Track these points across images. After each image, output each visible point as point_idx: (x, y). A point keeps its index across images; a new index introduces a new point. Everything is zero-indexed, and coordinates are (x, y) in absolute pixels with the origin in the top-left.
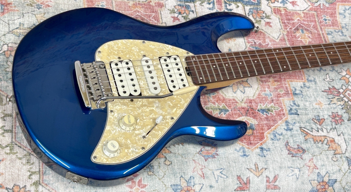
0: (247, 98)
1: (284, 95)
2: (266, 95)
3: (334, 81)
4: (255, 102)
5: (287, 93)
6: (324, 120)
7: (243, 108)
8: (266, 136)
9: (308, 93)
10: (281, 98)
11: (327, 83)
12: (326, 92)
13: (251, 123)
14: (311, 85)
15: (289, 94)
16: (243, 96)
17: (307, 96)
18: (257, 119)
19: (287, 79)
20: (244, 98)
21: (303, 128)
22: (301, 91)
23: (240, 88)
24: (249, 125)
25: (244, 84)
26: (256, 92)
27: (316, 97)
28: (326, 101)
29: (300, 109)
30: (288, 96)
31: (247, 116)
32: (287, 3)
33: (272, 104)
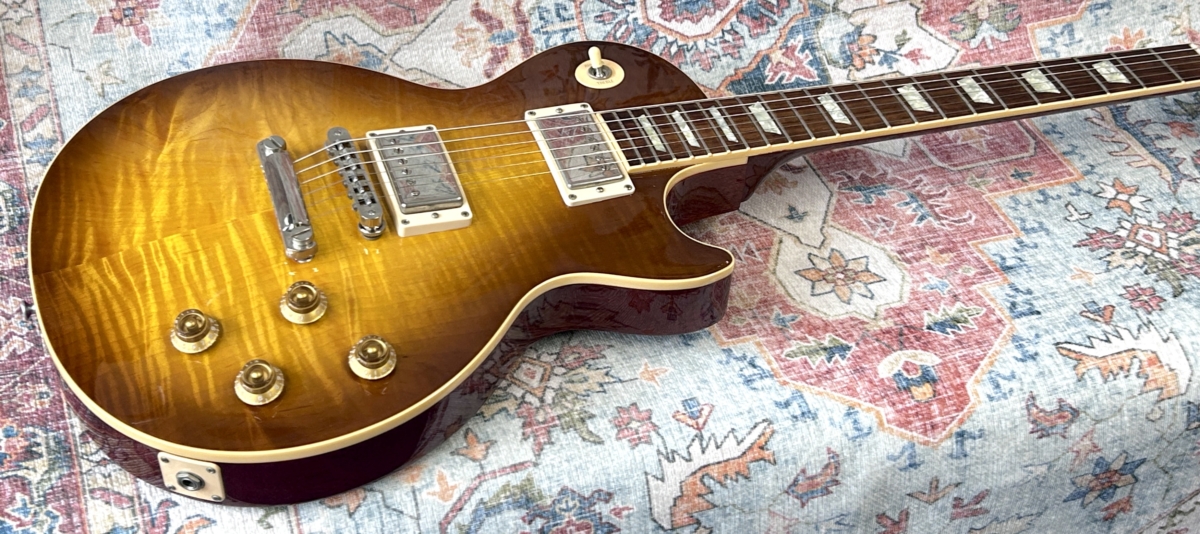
0: (887, 307)
1: (978, 276)
2: (932, 289)
3: (1094, 216)
4: (911, 311)
5: (985, 272)
6: (1111, 309)
7: (888, 332)
8: (973, 392)
9: (1040, 258)
10: (974, 287)
11: (1076, 224)
12: (1085, 245)
13: (922, 366)
14: (1038, 241)
15: (991, 272)
17: (1041, 264)
18: (933, 349)
20: (877, 310)
21: (1065, 346)
22: (1020, 258)
23: (855, 290)
24: (917, 370)
25: (863, 277)
26: (902, 286)
27: (1066, 263)
28: (1096, 265)
29: (1037, 298)
30: (991, 277)
31: (907, 348)
32: (897, 60)
33: (958, 304)
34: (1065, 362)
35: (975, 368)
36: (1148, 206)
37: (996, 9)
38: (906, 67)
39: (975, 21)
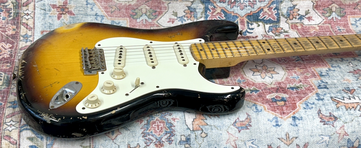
0: (276, 81)
1: (311, 76)
2: (293, 78)
3: (358, 66)
4: (284, 83)
5: (314, 75)
7: (273, 88)
8: (299, 106)
9: (334, 74)
10: (308, 79)
11: (351, 67)
12: (352, 73)
13: (282, 97)
14: (336, 69)
15: (316, 76)
16: (271, 80)
17: (334, 76)
18: (287, 94)
19: (312, 67)
20: (273, 82)
21: (334, 98)
22: (327, 73)
23: (268, 75)
25: (272, 72)
26: (284, 76)
27: (343, 77)
28: (353, 78)
29: (329, 85)
30: (315, 78)
31: (278, 93)
32: (304, 19)
33: (300, 83)
34: (333, 103)
35: (301, 100)
37: (338, 9)
38: (306, 22)
39: (331, 11)
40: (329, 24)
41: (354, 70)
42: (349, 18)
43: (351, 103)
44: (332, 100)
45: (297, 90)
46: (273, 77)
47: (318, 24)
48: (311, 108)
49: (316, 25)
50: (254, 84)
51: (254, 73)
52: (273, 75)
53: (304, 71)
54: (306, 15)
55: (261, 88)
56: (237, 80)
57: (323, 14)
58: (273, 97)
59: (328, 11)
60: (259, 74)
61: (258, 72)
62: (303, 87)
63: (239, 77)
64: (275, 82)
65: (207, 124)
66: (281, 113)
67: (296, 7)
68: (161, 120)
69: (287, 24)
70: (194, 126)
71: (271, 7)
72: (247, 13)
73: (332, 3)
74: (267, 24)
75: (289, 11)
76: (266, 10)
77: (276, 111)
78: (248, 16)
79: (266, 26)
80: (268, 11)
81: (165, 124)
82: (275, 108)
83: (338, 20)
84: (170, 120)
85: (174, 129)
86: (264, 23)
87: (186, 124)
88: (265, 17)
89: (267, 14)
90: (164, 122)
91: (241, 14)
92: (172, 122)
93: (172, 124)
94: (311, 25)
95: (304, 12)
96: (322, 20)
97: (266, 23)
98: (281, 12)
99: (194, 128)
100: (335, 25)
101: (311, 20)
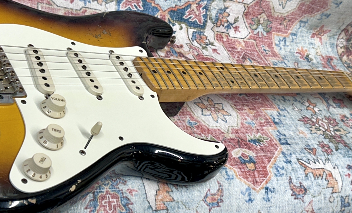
1: (265, 123)
2: (249, 124)
3: (303, 111)
4: (242, 132)
5: (268, 122)
6: (315, 150)
7: (233, 139)
8: (270, 171)
9: (287, 122)
10: (264, 128)
11: (297, 112)
12: (302, 121)
13: (249, 156)
14: (285, 114)
15: (270, 123)
16: (227, 125)
17: (287, 125)
18: (252, 150)
19: (260, 107)
20: (228, 128)
21: (300, 160)
22: (280, 120)
23: (219, 116)
24: (247, 157)
25: (222, 112)
26: (237, 120)
27: (296, 126)
28: (307, 130)
29: (288, 139)
30: (270, 125)
31: (242, 148)
32: (230, 28)
33: (259, 134)
34: (301, 167)
35: (269, 161)
36: (320, 112)
37: (266, 21)
38: (232, 32)
39: (258, 23)
40: (254, 40)
41: (302, 117)
42: (274, 36)
43: (317, 169)
44: (299, 164)
45: (260, 145)
46: (226, 121)
47: (243, 37)
48: (282, 175)
49: (241, 38)
50: (209, 130)
51: (202, 111)
52: (225, 116)
53: (255, 113)
54: (234, 24)
55: (219, 138)
56: (187, 121)
57: (250, 26)
58: (239, 156)
59: (256, 22)
60: (209, 113)
61: (206, 110)
62: (264, 141)
63: (187, 116)
64: (232, 129)
65: (173, 198)
66: (254, 182)
67: (227, 11)
68: (112, 193)
69: (212, 32)
70: (157, 204)
71: (200, 4)
72: (171, 6)
73: (262, 12)
74: (191, 28)
75: (219, 14)
76: (194, 7)
77: (248, 178)
78: (171, 11)
79: (189, 30)
80: (195, 10)
81: (120, 199)
82: (246, 174)
83: (264, 36)
84: (125, 193)
85: (131, 208)
86: (188, 26)
87: (147, 200)
88: (190, 18)
89: (194, 13)
90: (117, 196)
91: (164, 7)
92: (129, 196)
93: (129, 200)
94: (236, 38)
95: (233, 19)
96: (248, 33)
97: (189, 26)
98: (210, 14)
99: (157, 206)
100: (260, 43)
101: (238, 31)
